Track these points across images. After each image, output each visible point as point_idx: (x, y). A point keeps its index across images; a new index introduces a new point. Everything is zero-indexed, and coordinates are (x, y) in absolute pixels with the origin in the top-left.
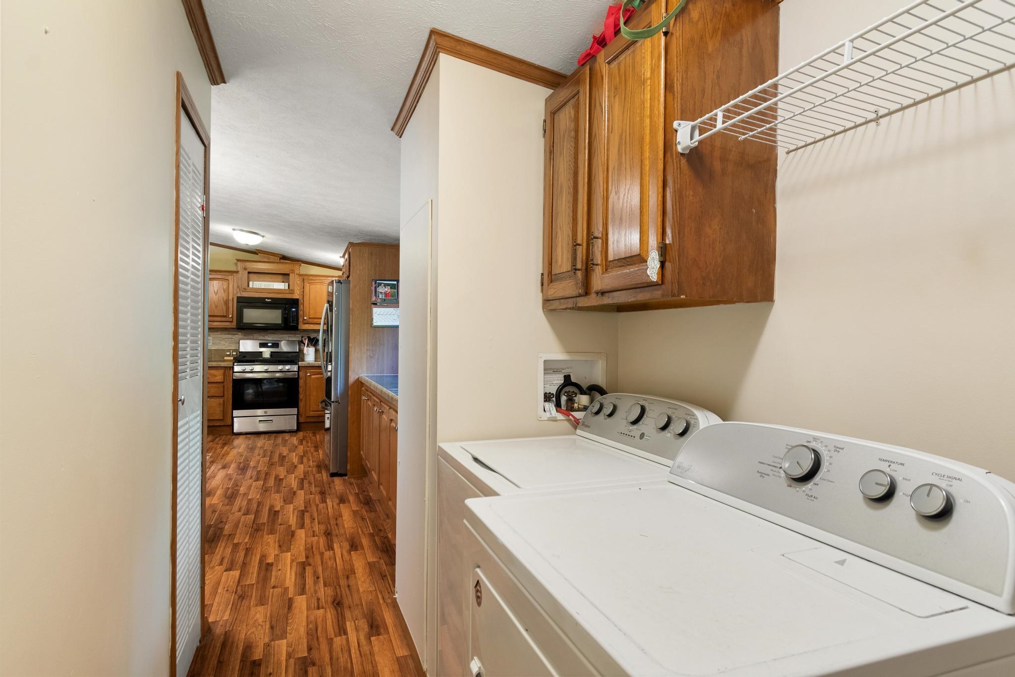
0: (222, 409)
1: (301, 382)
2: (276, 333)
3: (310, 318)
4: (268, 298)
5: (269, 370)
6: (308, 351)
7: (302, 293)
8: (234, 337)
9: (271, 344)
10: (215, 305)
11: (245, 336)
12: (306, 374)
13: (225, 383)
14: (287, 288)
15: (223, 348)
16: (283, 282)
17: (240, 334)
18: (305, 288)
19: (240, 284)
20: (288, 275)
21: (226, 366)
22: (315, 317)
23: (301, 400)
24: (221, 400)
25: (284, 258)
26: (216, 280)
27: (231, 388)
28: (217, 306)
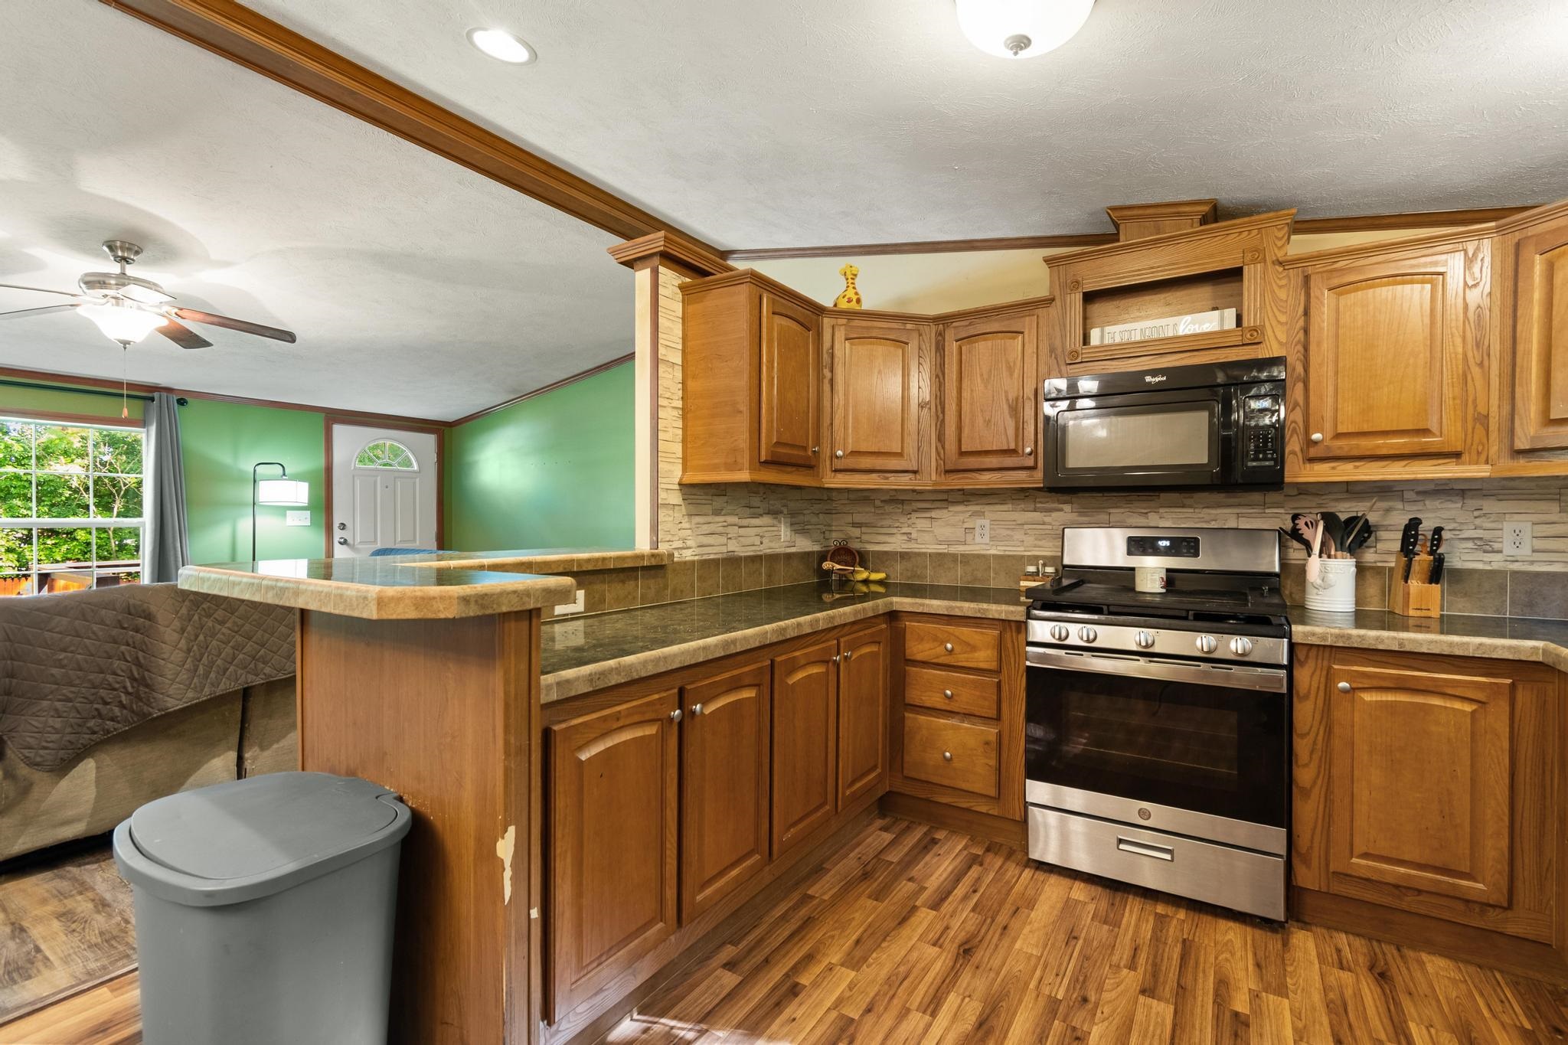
0: (993, 762)
1: (1305, 714)
2: (1188, 502)
3: (1338, 436)
4: (1154, 372)
5: (1156, 649)
6: (1324, 572)
7: (1301, 335)
8: (1047, 519)
9: (1168, 543)
10: (985, 421)
11: (1081, 514)
12: (1330, 678)
13: (1004, 677)
14: (1230, 323)
15: (1019, 551)
16: (1214, 309)
17: (1067, 508)
18: (1313, 311)
19: (1058, 343)
20: (1234, 274)
21: (1003, 617)
22: (1366, 428)
23: (1306, 793)
24: (992, 731)
25: (1216, 214)
26: (985, 340)
27: (1023, 695)
28: (989, 421)
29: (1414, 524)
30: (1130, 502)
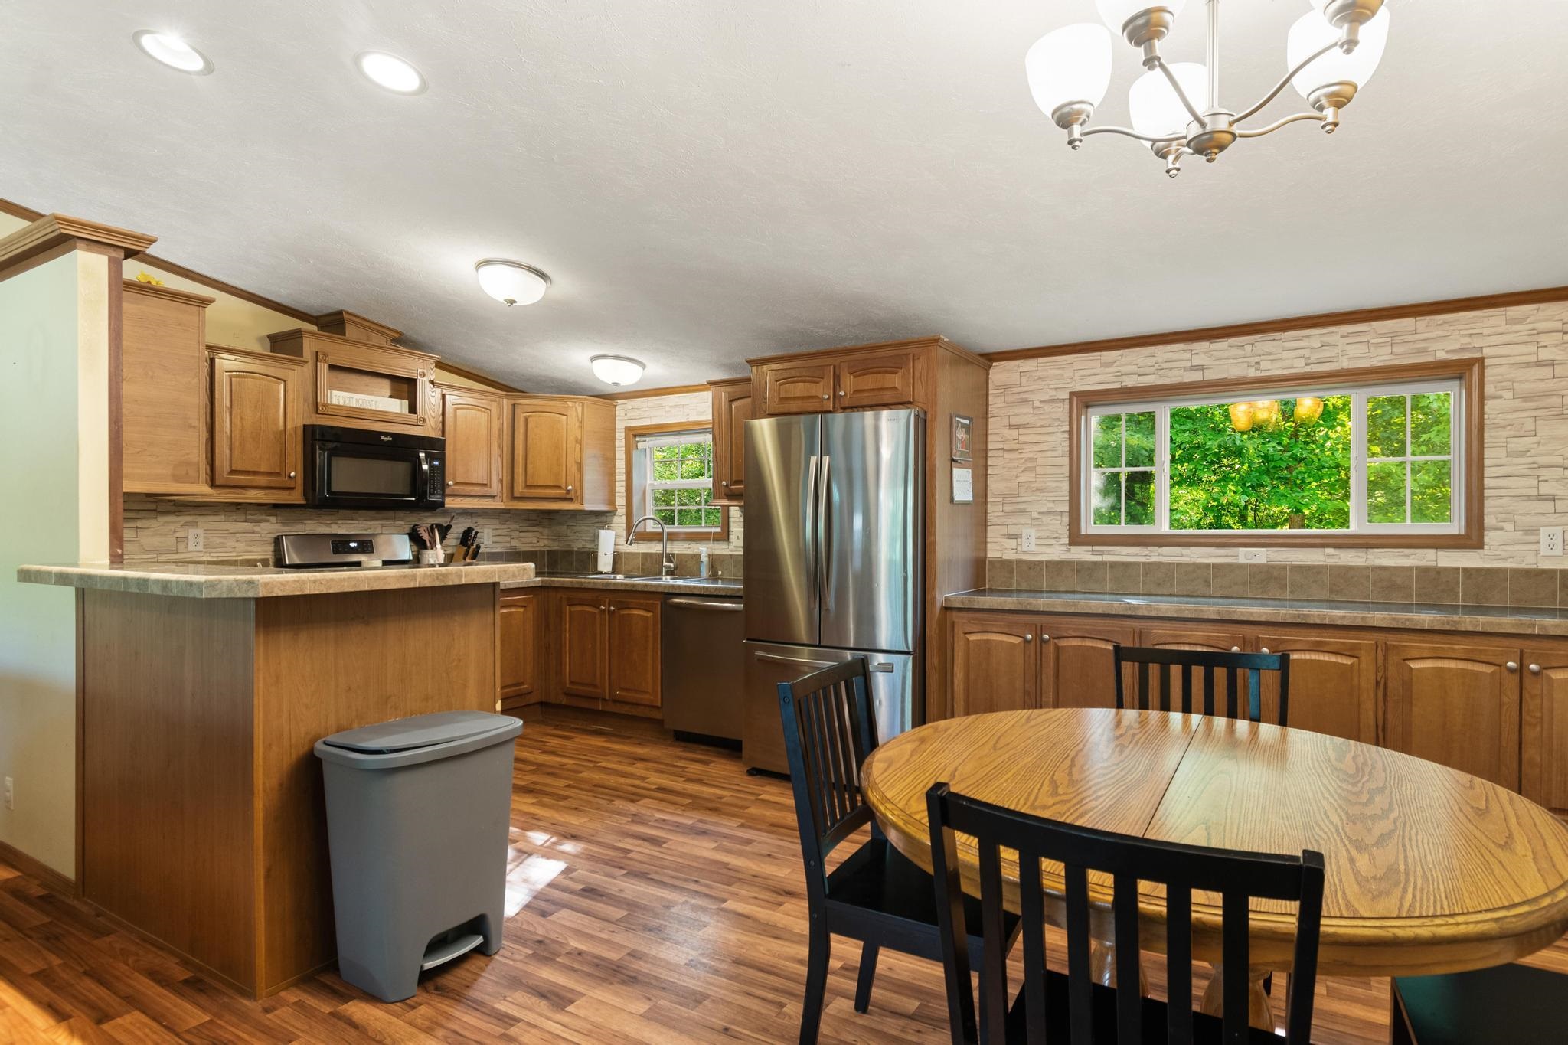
4: (386, 434)
7: (441, 426)
15: (232, 556)
16: (393, 397)
20: (410, 382)
22: (466, 481)
26: (253, 378)
29: (470, 530)
30: (319, 515)
